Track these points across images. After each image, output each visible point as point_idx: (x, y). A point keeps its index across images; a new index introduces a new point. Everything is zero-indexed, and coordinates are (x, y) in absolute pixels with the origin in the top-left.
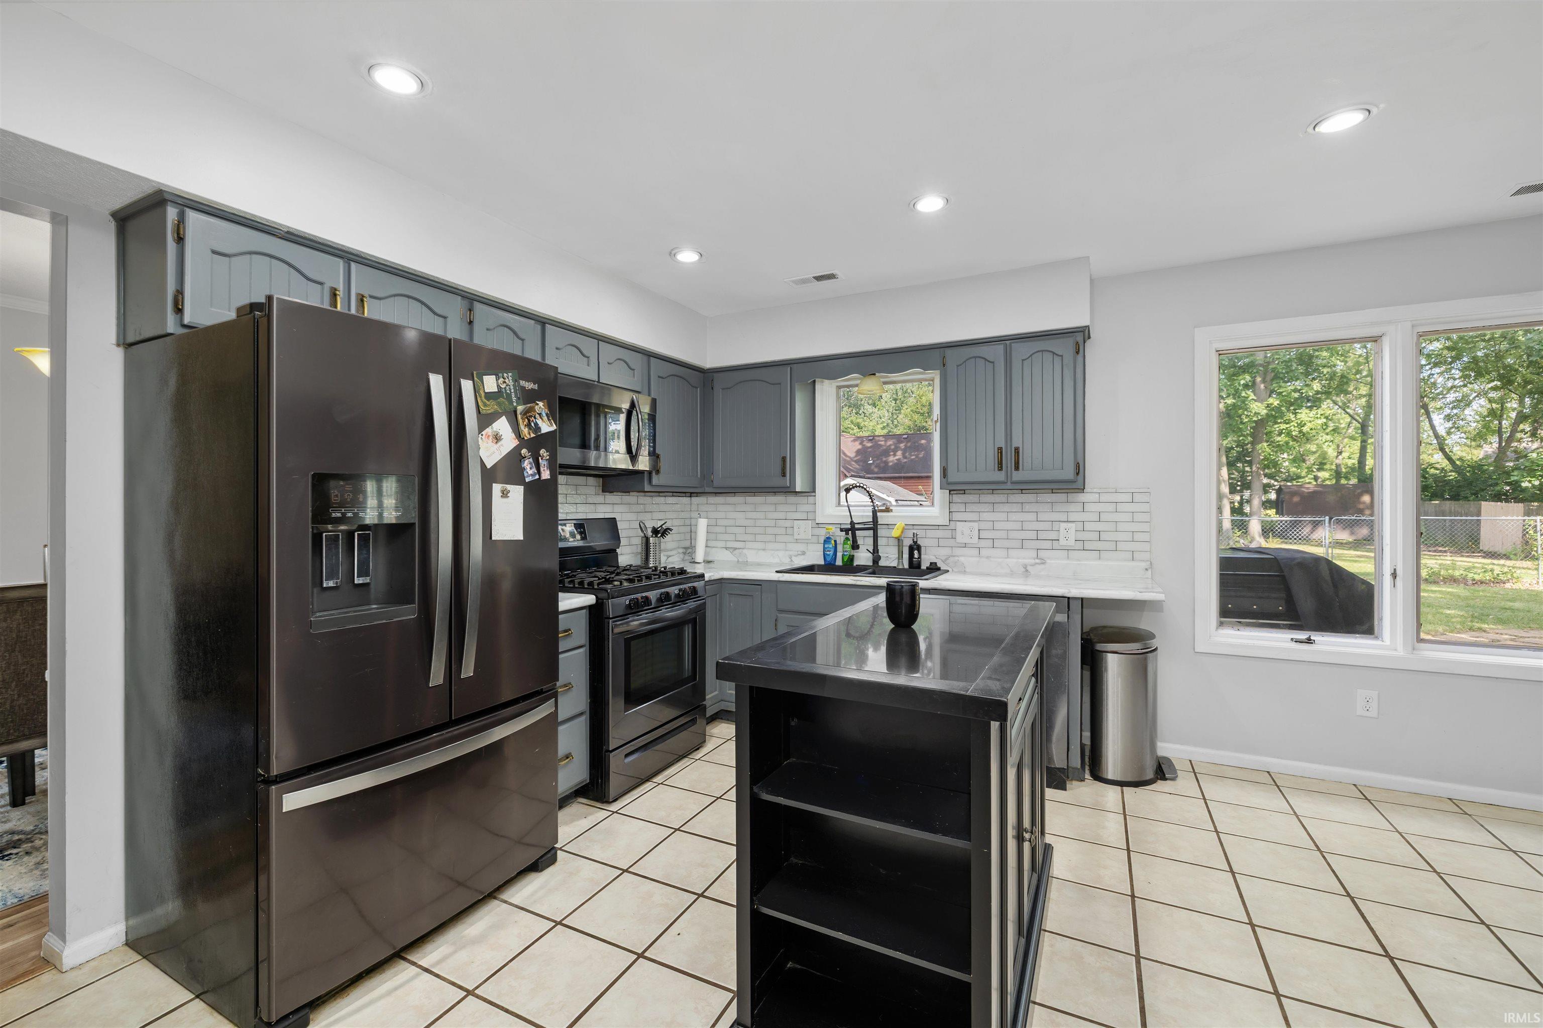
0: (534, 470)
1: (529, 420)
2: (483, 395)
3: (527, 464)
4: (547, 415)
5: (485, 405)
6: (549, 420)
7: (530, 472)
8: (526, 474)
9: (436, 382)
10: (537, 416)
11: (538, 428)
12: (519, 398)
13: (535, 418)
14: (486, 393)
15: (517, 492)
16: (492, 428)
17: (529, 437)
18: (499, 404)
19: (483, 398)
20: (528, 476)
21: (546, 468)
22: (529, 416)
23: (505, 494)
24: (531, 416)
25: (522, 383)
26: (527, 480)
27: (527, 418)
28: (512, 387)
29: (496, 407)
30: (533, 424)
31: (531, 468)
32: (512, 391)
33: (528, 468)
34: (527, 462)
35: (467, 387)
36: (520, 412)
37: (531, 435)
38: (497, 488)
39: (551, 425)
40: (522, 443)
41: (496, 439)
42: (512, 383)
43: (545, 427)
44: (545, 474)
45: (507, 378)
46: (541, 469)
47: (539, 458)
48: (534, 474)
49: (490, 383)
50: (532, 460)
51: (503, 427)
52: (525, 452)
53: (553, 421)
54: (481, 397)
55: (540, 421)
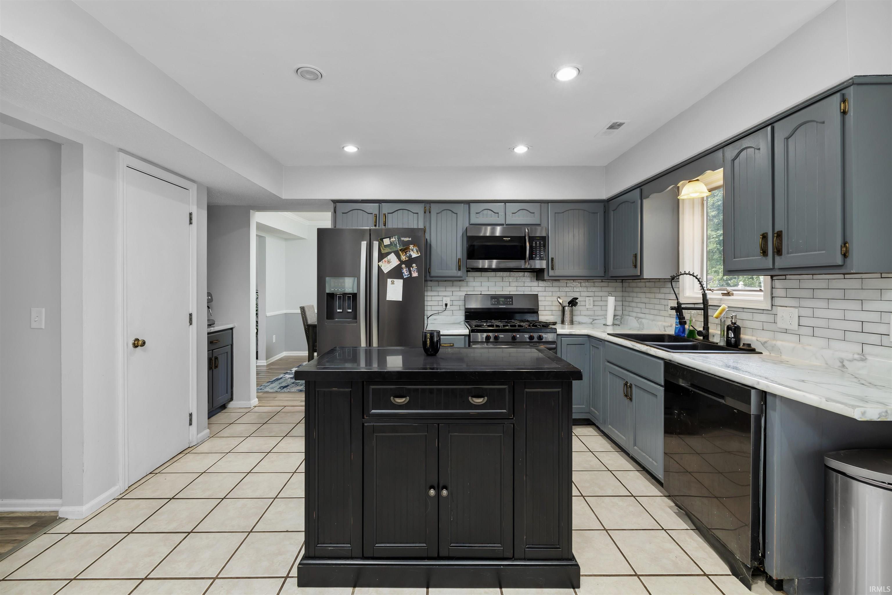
0: (408, 273)
4: (416, 250)
5: (384, 250)
6: (417, 252)
7: (406, 274)
9: (364, 245)
10: (411, 251)
11: (411, 256)
12: (400, 245)
13: (409, 252)
14: (384, 245)
15: (399, 283)
16: (387, 258)
17: (405, 260)
18: (391, 249)
19: (383, 247)
20: (405, 275)
21: (416, 272)
22: (406, 251)
23: (393, 283)
24: (407, 251)
25: (402, 239)
26: (405, 277)
27: (405, 252)
28: (397, 241)
29: (389, 250)
30: (408, 255)
31: (407, 272)
32: (397, 242)
33: (405, 272)
34: (405, 270)
35: (376, 244)
36: (400, 250)
37: (407, 259)
38: (389, 281)
39: (418, 254)
40: (402, 262)
41: (389, 262)
42: (397, 240)
43: (414, 255)
44: (415, 274)
45: (395, 238)
46: (413, 272)
47: (411, 268)
48: (408, 275)
49: (387, 242)
50: (407, 269)
51: (392, 257)
52: (403, 266)
53: (419, 252)
54: (382, 247)
55: (412, 253)
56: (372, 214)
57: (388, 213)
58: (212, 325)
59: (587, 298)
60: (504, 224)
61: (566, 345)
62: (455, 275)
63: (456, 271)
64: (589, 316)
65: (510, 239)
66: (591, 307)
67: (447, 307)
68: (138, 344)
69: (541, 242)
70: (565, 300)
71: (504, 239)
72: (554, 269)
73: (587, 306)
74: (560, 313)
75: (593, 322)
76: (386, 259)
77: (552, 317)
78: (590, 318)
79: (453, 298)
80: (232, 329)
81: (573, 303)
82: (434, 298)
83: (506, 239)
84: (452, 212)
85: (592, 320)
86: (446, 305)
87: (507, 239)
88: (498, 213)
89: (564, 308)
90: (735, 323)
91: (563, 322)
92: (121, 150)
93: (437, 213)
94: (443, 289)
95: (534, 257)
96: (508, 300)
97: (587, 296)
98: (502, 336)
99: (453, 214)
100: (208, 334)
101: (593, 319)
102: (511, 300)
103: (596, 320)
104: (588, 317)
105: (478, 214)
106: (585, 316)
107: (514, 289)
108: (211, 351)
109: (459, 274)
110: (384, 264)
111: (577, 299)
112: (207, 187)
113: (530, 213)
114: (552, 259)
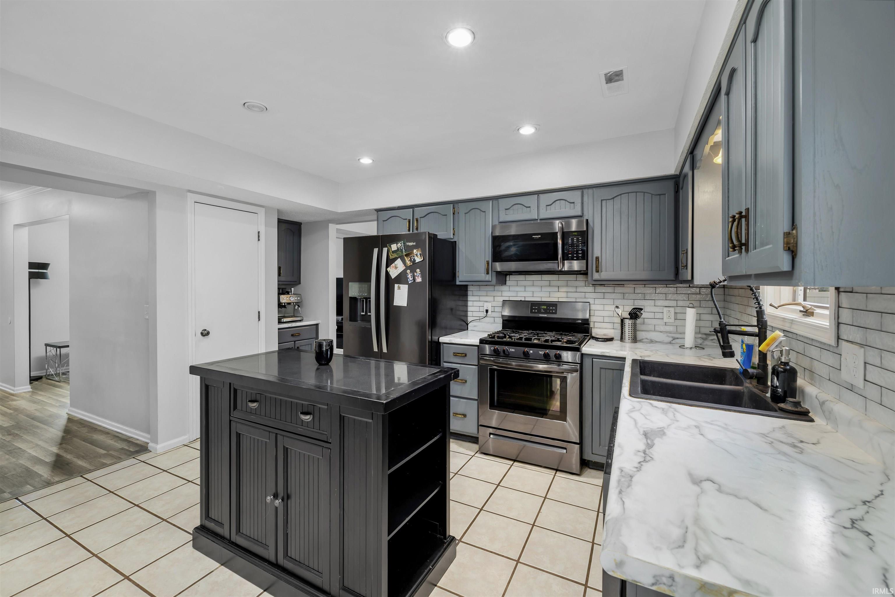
0: (412, 278)
1: (411, 258)
2: (391, 252)
3: (410, 276)
4: (420, 254)
5: (392, 255)
7: (411, 279)
8: (409, 280)
9: (376, 251)
10: (415, 256)
11: (414, 260)
12: (406, 250)
13: (414, 257)
14: (392, 251)
15: (404, 288)
16: (395, 264)
17: (409, 265)
18: (397, 254)
19: (391, 253)
20: (410, 281)
21: (419, 277)
22: (411, 256)
23: (399, 288)
25: (408, 244)
26: (410, 282)
27: (410, 257)
28: (403, 246)
29: (396, 255)
30: (412, 260)
31: (411, 278)
32: (403, 248)
34: (410, 275)
35: (385, 250)
36: (406, 255)
37: (411, 264)
38: (396, 286)
39: (421, 258)
40: (407, 268)
41: (396, 268)
42: (403, 245)
43: (418, 259)
44: (419, 280)
45: (401, 243)
46: (416, 278)
47: (415, 273)
48: (412, 280)
49: (394, 247)
50: (412, 274)
51: (399, 262)
52: (408, 271)
53: (422, 257)
55: (416, 258)
56: (407, 219)
57: (421, 218)
58: (301, 321)
59: (666, 309)
60: (537, 220)
61: (599, 369)
62: (483, 279)
63: (484, 275)
64: (666, 332)
65: (540, 236)
66: (672, 320)
67: (488, 314)
68: (205, 334)
69: (579, 238)
70: (624, 311)
72: (600, 271)
73: (665, 320)
74: (619, 326)
75: (673, 342)
76: (393, 265)
77: (613, 331)
78: (668, 336)
79: (495, 304)
80: (317, 325)
81: (635, 314)
82: (476, 304)
83: (535, 236)
84: (481, 210)
85: (671, 339)
86: (487, 311)
87: (537, 236)
88: (530, 207)
89: (622, 321)
90: (786, 364)
91: (622, 339)
92: (190, 191)
93: (465, 213)
94: (484, 293)
95: (570, 257)
96: (551, 308)
97: (666, 307)
98: (513, 350)
99: (482, 212)
100: (279, 329)
101: (672, 337)
102: (554, 308)
103: (678, 338)
104: (666, 335)
105: (508, 210)
106: (661, 332)
107: (564, 295)
108: (294, 342)
109: (488, 278)
110: (392, 270)
111: (641, 309)
112: (278, 210)
113: (569, 204)
114: (597, 258)
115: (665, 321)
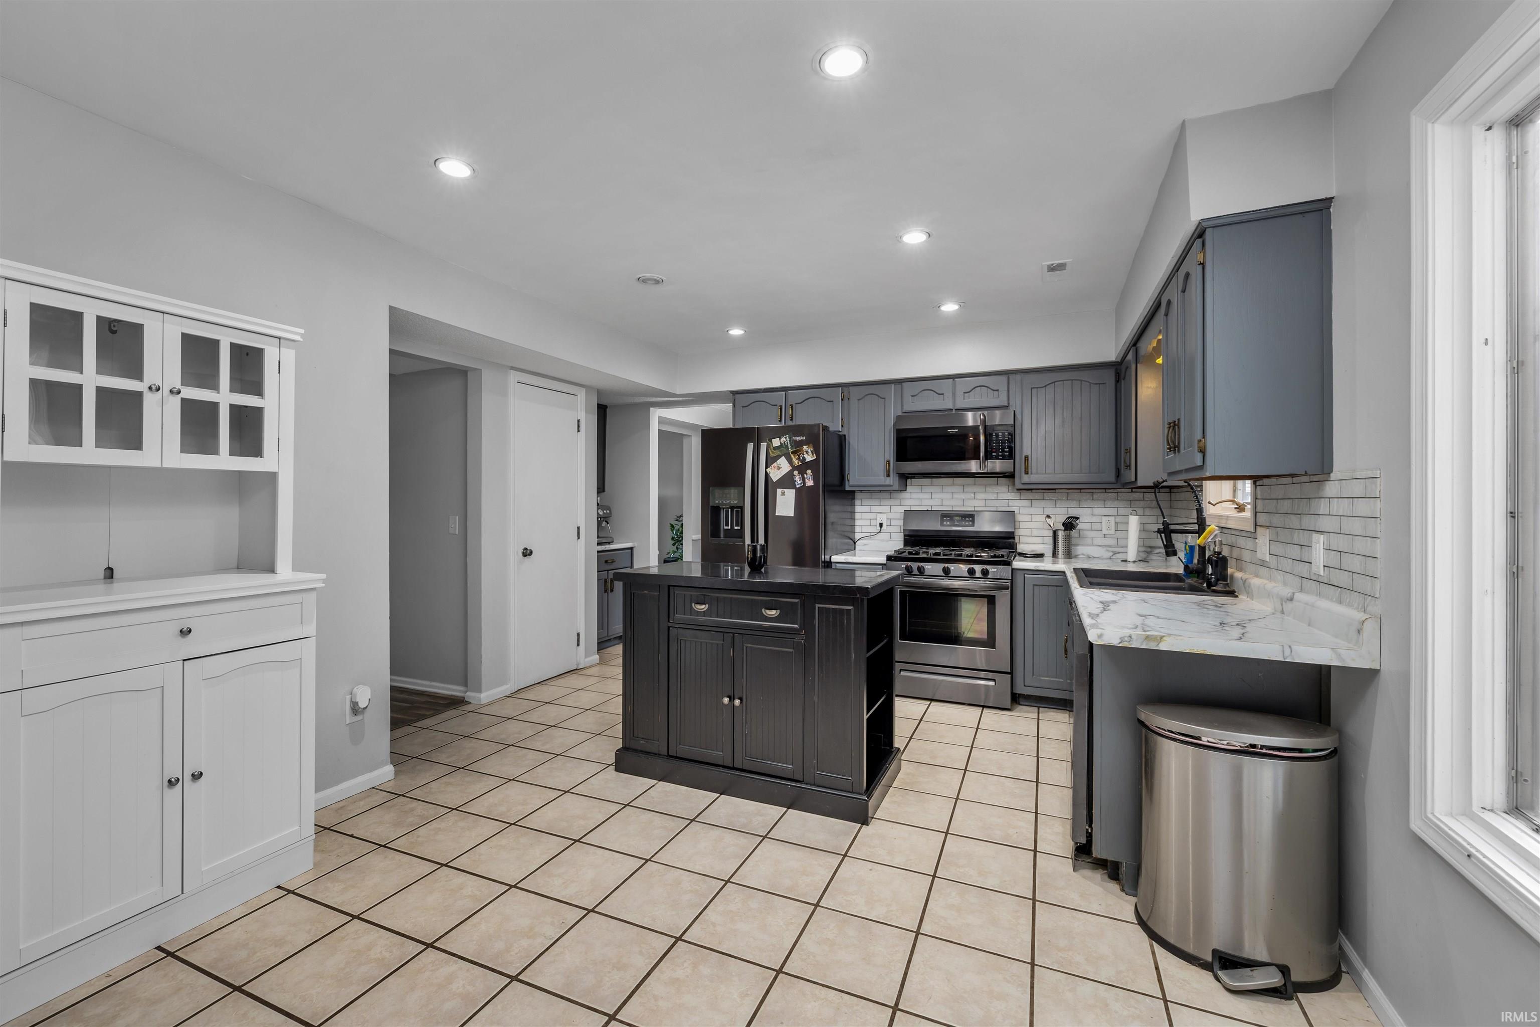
0: (801, 481)
1: (799, 456)
2: (772, 448)
3: (798, 479)
4: (812, 451)
5: (773, 453)
6: (812, 454)
7: (799, 482)
8: (796, 484)
9: (750, 446)
10: (805, 453)
11: (804, 459)
12: (792, 446)
13: (803, 454)
14: (774, 447)
15: (791, 494)
16: (777, 463)
17: (797, 464)
18: (781, 451)
20: (798, 484)
21: (811, 480)
23: (783, 494)
24: (800, 454)
25: (794, 438)
26: (797, 487)
28: (788, 442)
29: (778, 453)
30: (801, 458)
33: (798, 480)
34: (797, 477)
35: (764, 446)
36: (792, 453)
37: (800, 463)
38: (779, 491)
39: (814, 457)
40: (794, 468)
41: (779, 468)
42: (788, 440)
43: (809, 458)
44: (810, 483)
45: (786, 438)
46: (807, 480)
47: (805, 475)
48: (801, 484)
49: (776, 442)
50: (800, 476)
51: (783, 461)
52: (796, 473)
53: (815, 455)
54: (771, 449)
55: (806, 456)
56: (776, 405)
57: (796, 404)
58: (611, 543)
59: (1104, 519)
60: (952, 410)
61: (1032, 586)
62: (882, 483)
63: (883, 478)
64: (1106, 546)
65: (957, 430)
66: (1112, 532)
67: (882, 529)
68: (527, 553)
69: (1004, 433)
70: (1058, 521)
71: (950, 430)
72: (1029, 472)
73: (1105, 531)
74: (1050, 541)
75: (1114, 557)
76: (775, 464)
77: (1042, 546)
78: (1108, 551)
79: (891, 516)
80: (631, 549)
81: (1069, 525)
82: (865, 516)
83: (951, 430)
84: (878, 396)
85: (1111, 554)
86: (881, 525)
87: (953, 430)
88: (943, 394)
89: (1055, 533)
90: (1219, 553)
91: (1055, 554)
92: (513, 368)
93: (859, 400)
94: (877, 502)
95: (994, 455)
96: (967, 519)
97: (1105, 515)
98: (930, 567)
99: (880, 399)
101: (1112, 551)
102: (971, 519)
103: (1119, 553)
104: (1105, 549)
105: (915, 397)
106: (1099, 546)
107: (982, 503)
108: (606, 572)
109: (889, 481)
110: (773, 471)
111: (1077, 518)
112: (598, 389)
113: (992, 391)
114: (1026, 457)
115: (1104, 533)
